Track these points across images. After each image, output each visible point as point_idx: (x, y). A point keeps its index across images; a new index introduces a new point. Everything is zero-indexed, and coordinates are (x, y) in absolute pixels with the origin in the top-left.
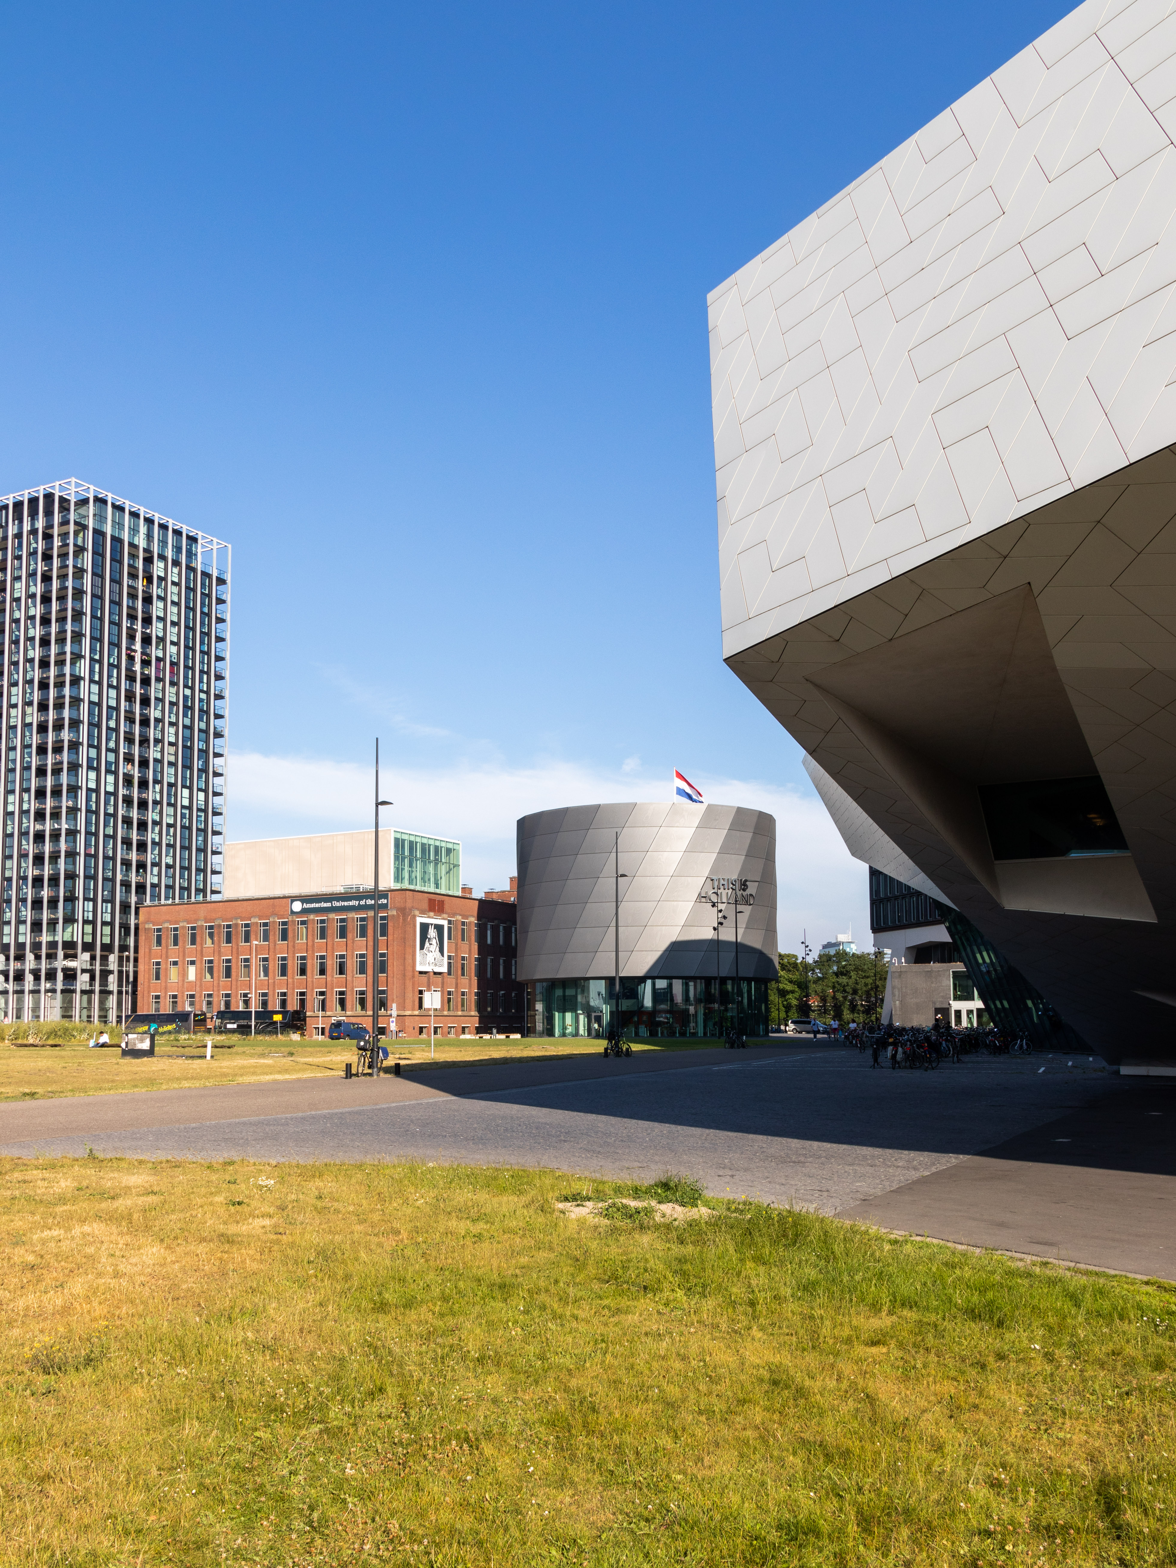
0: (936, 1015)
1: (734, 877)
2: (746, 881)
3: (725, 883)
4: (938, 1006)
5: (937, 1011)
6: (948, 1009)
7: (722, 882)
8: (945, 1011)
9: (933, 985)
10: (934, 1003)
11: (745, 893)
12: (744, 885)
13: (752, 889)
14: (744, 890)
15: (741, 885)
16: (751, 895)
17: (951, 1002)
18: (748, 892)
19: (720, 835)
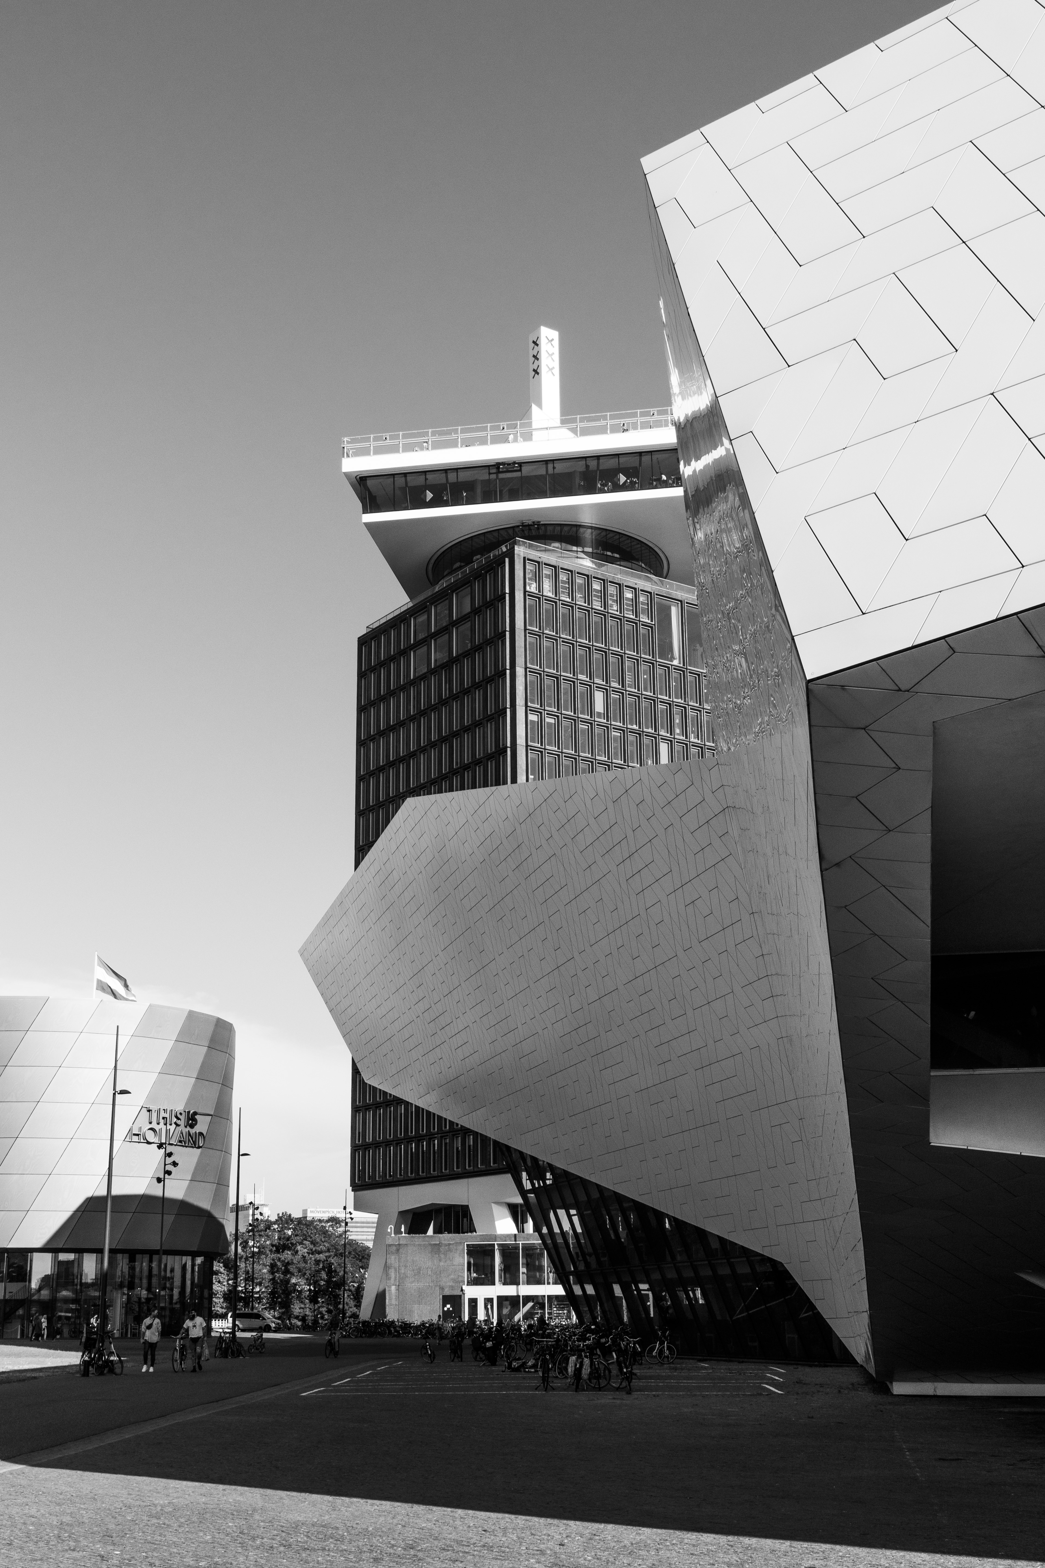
0: (444, 1306)
1: (180, 1107)
2: (195, 1113)
3: (167, 1115)
4: (447, 1292)
5: (446, 1299)
6: (460, 1296)
7: (163, 1114)
8: (455, 1300)
9: (442, 1264)
10: (442, 1289)
11: (192, 1131)
12: (192, 1120)
13: (202, 1125)
14: (192, 1126)
15: (189, 1119)
16: (201, 1134)
17: (464, 1287)
18: (198, 1129)
19: (163, 1048)
